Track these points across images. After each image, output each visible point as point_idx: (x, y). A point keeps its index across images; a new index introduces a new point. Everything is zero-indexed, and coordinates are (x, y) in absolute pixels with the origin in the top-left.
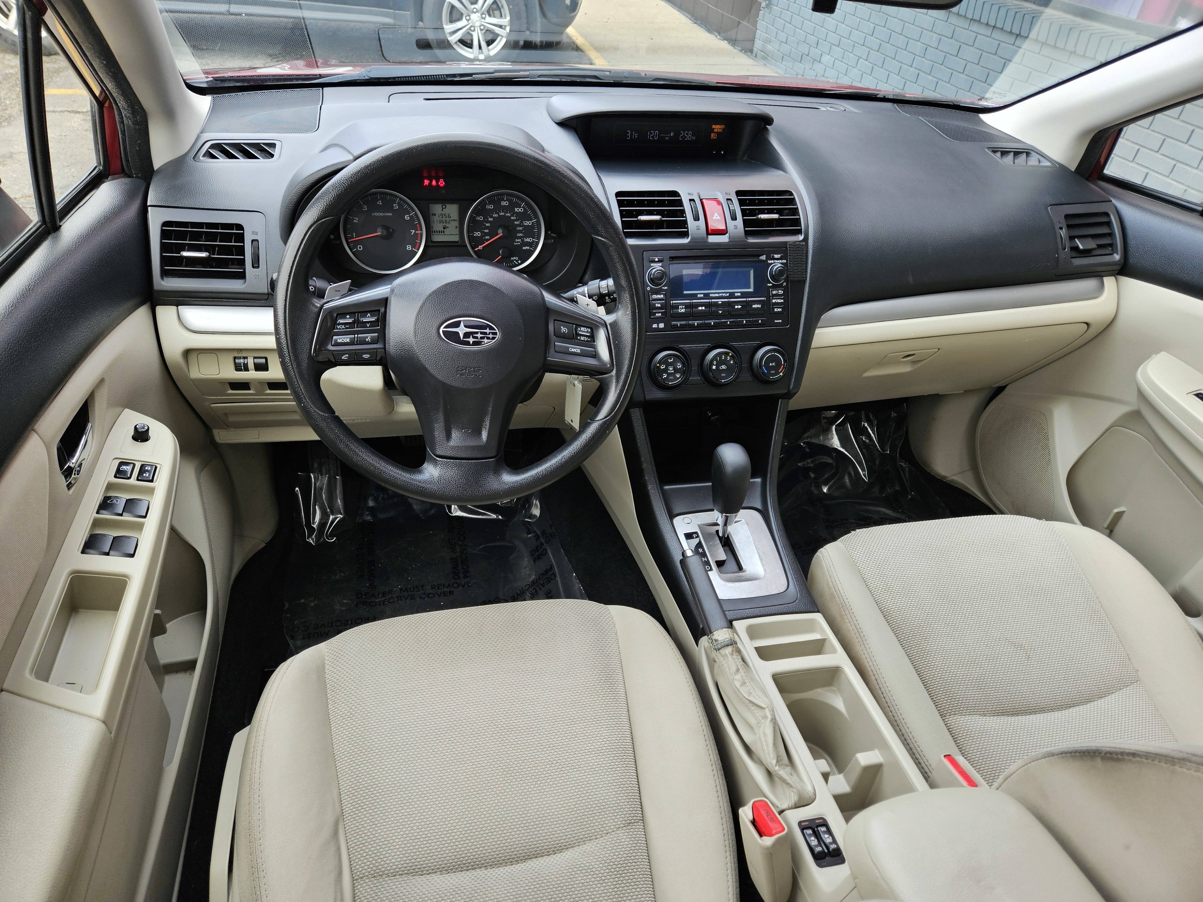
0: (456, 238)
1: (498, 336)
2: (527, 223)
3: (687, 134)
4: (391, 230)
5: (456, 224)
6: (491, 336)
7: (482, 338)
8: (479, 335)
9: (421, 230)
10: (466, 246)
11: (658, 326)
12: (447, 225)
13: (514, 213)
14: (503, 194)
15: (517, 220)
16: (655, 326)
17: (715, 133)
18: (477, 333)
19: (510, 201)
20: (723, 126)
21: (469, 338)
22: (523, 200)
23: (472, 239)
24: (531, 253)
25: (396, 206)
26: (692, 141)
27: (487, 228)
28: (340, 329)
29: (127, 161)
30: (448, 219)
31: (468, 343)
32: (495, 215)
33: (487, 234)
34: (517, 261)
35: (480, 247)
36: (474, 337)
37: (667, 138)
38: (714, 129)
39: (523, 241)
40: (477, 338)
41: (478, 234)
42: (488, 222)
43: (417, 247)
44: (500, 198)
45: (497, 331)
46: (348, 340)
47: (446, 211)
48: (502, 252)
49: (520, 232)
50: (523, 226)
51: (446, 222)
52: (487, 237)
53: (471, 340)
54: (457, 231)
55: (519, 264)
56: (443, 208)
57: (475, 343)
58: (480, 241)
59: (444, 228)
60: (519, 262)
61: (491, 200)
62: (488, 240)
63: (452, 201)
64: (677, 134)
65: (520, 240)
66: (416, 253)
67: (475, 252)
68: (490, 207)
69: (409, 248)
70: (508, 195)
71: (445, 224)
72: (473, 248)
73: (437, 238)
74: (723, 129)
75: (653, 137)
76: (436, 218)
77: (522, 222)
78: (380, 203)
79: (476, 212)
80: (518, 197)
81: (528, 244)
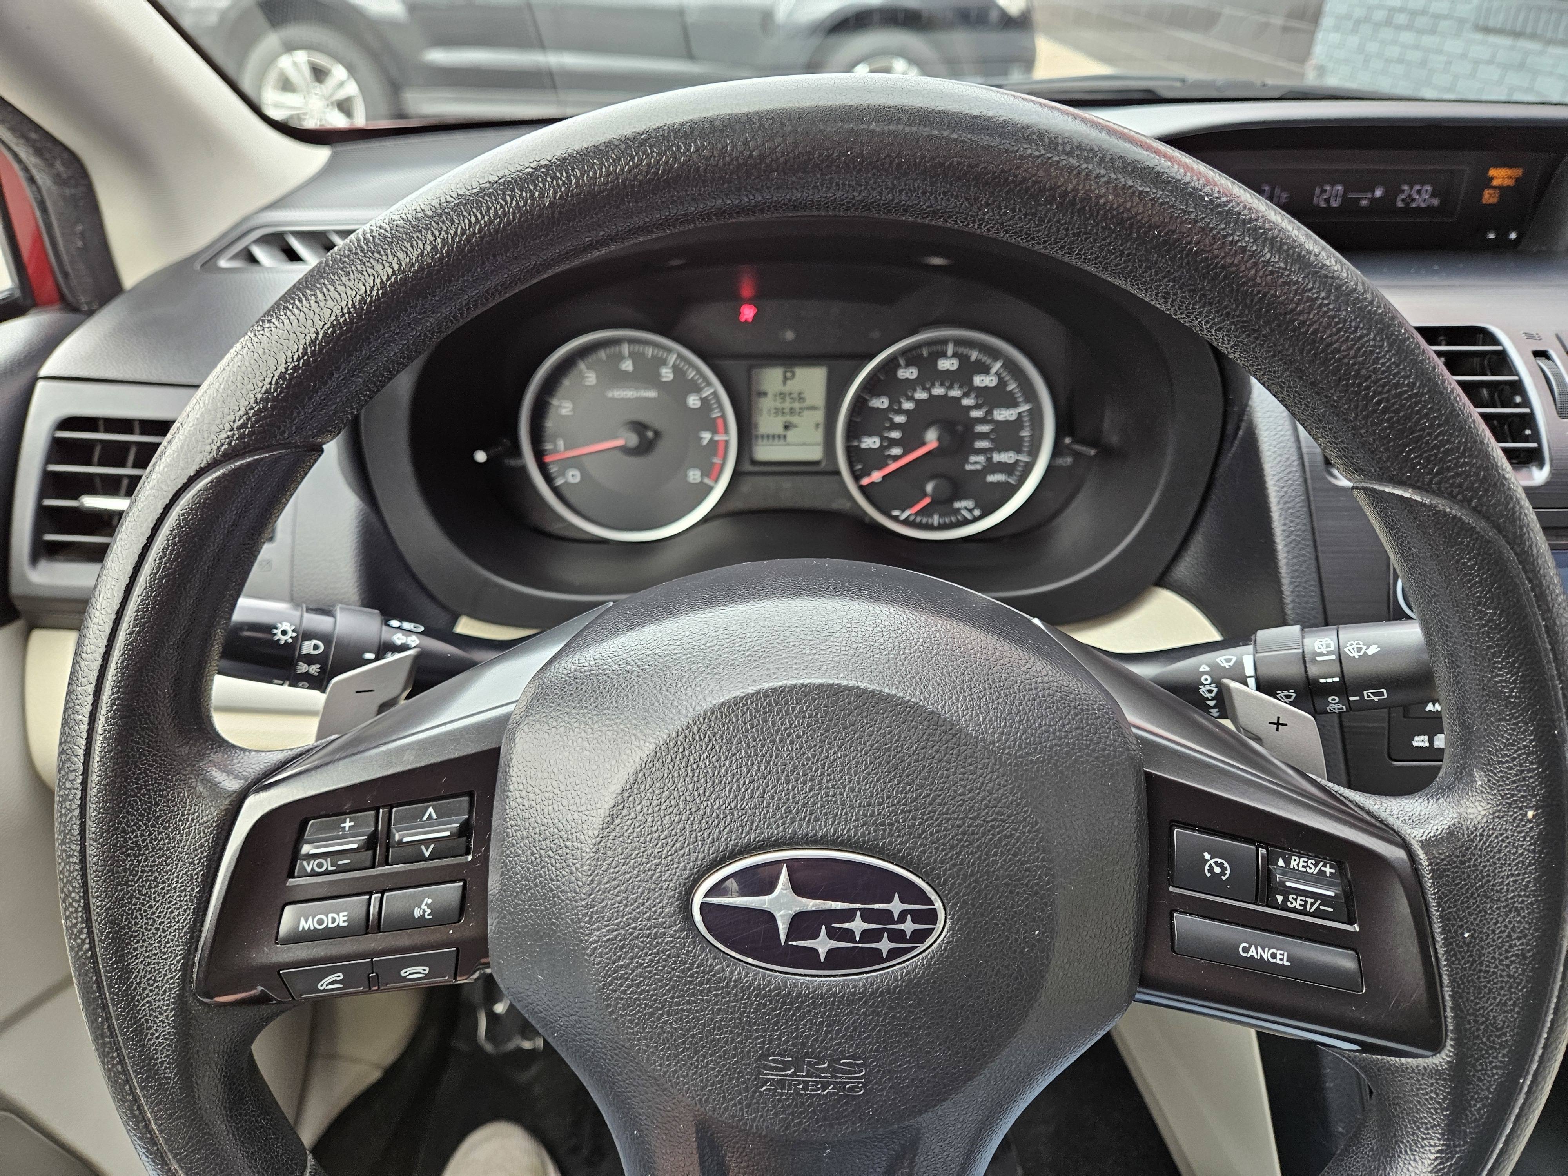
0: (815, 453)
1: (941, 930)
2: (1002, 415)
3: (1419, 192)
4: (650, 434)
5: (819, 416)
6: (909, 926)
7: (867, 935)
8: (858, 925)
9: (726, 432)
10: (838, 473)
11: (1431, 741)
12: (795, 420)
13: (970, 390)
14: (944, 342)
15: (977, 407)
16: (1421, 741)
17: (1495, 187)
18: (848, 915)
19: (963, 359)
20: (1518, 172)
21: (815, 936)
22: (995, 354)
23: (853, 454)
24: (1010, 491)
25: (667, 374)
26: (1430, 209)
27: (895, 426)
28: (314, 874)
29: (66, 275)
30: (797, 405)
31: (809, 959)
32: (921, 395)
33: (894, 443)
34: (970, 511)
35: (876, 476)
36: (833, 934)
37: (1364, 203)
38: (1492, 179)
39: (989, 460)
40: (848, 935)
41: (871, 442)
42: (900, 411)
43: (715, 473)
44: (937, 349)
45: (938, 905)
46: (341, 920)
47: (792, 386)
48: (935, 489)
49: (983, 436)
50: (992, 421)
51: (792, 411)
52: (896, 451)
53: (823, 945)
54: (818, 436)
55: (976, 519)
56: (785, 379)
57: (836, 959)
58: (878, 458)
59: (786, 427)
60: (977, 512)
61: (911, 356)
62: (896, 458)
63: (809, 359)
64: (1392, 192)
65: (981, 459)
66: (709, 490)
67: (862, 489)
68: (909, 373)
69: (694, 476)
70: (958, 342)
71: (788, 418)
72: (857, 478)
73: (765, 452)
74: (1518, 180)
75: (1327, 200)
76: (766, 404)
77: (989, 412)
78: (627, 365)
79: (872, 386)
80: (985, 348)
81: (1002, 467)
